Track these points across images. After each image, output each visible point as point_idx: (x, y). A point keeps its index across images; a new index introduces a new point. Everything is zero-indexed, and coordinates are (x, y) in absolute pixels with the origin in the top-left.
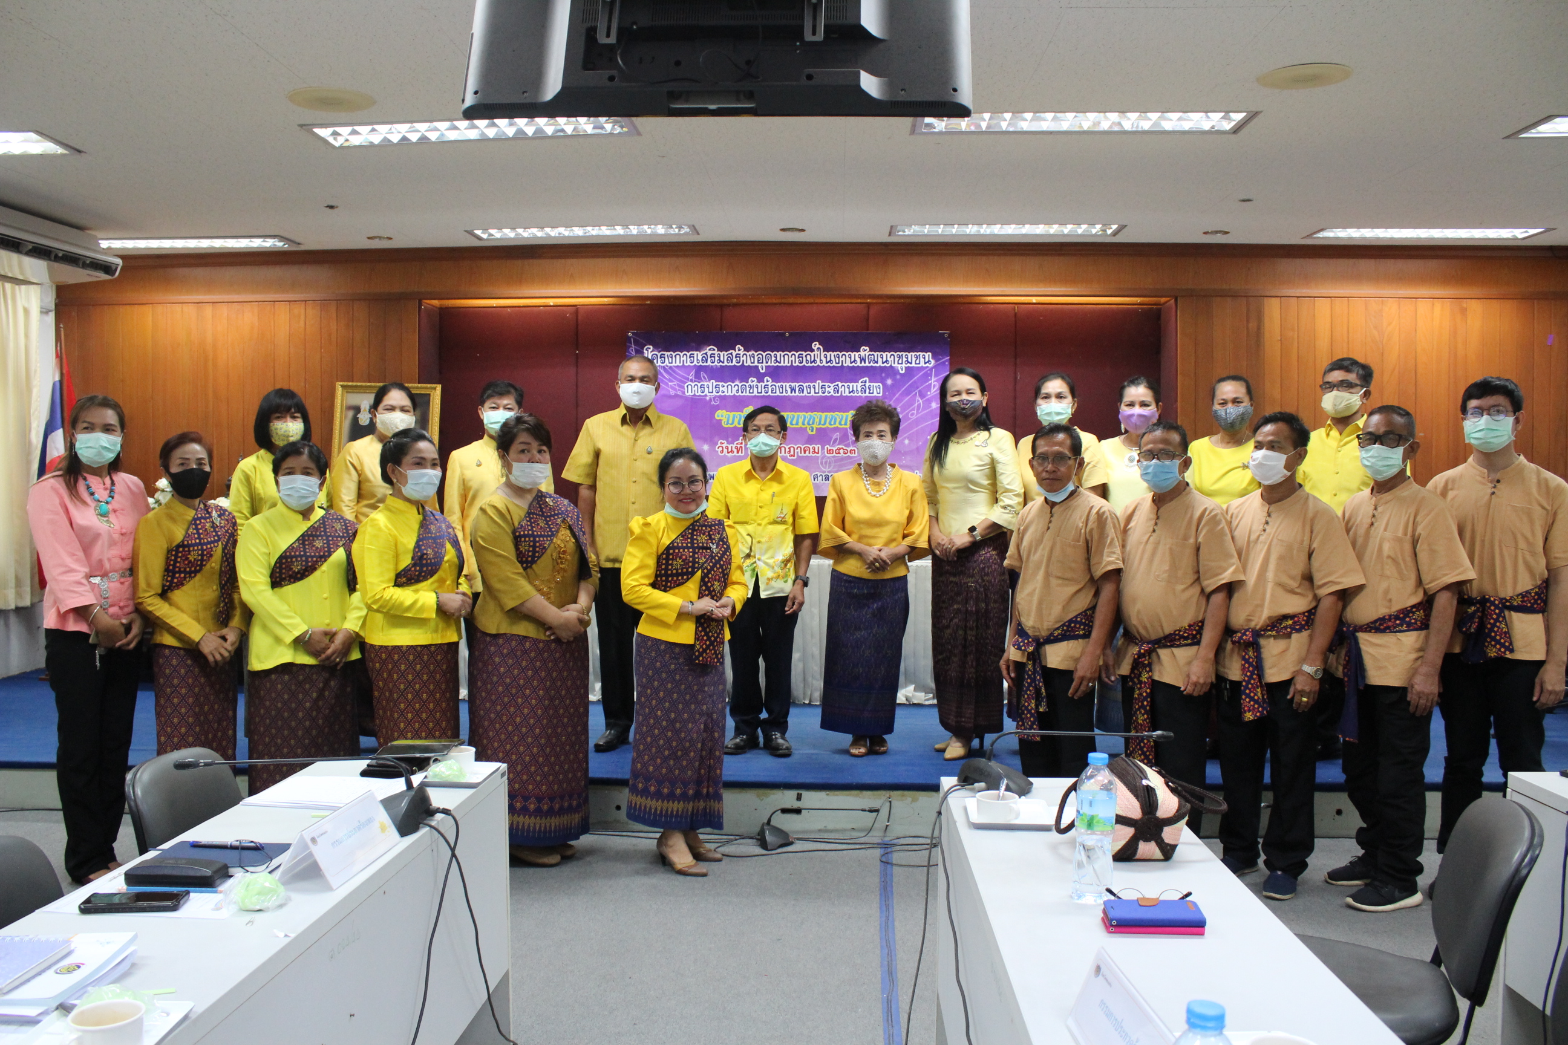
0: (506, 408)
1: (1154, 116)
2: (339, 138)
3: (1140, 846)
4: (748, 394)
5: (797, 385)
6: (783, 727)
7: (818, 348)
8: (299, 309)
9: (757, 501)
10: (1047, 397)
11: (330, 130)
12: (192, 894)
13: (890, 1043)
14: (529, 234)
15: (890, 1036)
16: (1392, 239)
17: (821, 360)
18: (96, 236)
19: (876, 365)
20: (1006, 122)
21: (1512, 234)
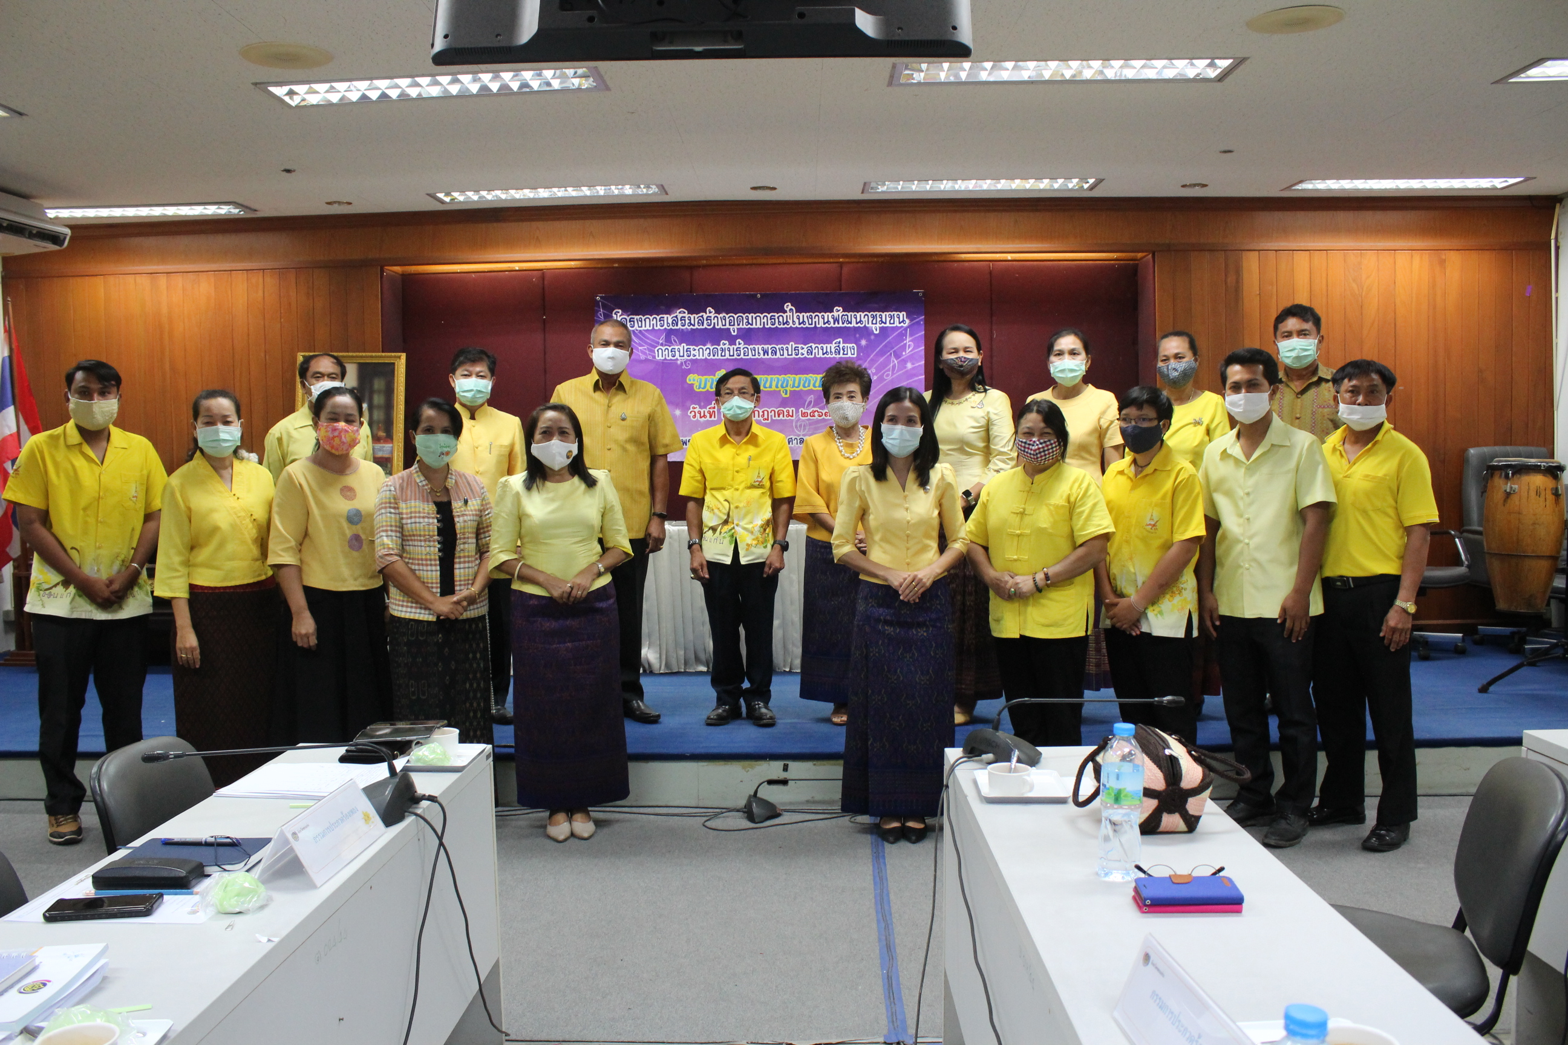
0: (478, 376)
1: (1138, 64)
2: (295, 97)
3: (1163, 818)
4: (720, 357)
5: (770, 347)
6: (765, 696)
7: (791, 309)
8: (257, 279)
9: (733, 465)
10: (1060, 353)
11: (286, 89)
12: (166, 897)
13: (893, 1022)
14: (493, 196)
15: (892, 1014)
16: (1371, 190)
17: (793, 321)
18: (42, 205)
19: (849, 325)
20: (986, 72)
21: (1492, 184)
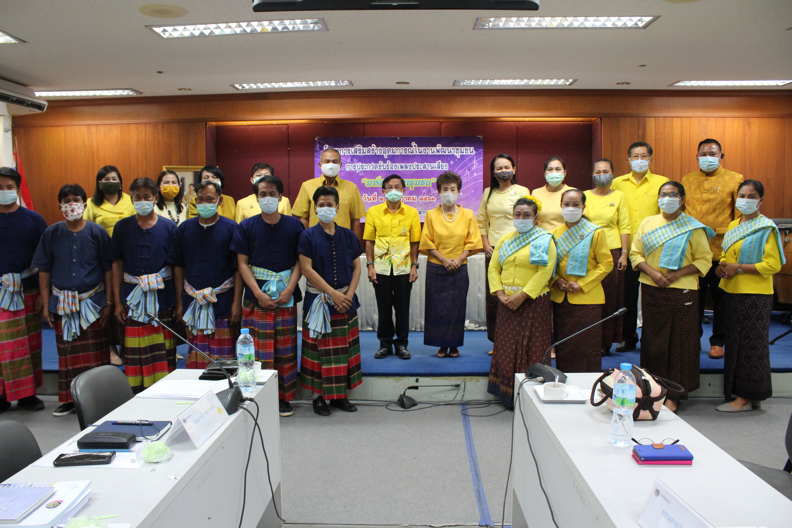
1: (603, 19)
2: (166, 33)
3: (641, 413)
4: (378, 170)
5: (404, 164)
6: (405, 343)
7: (415, 146)
8: (142, 128)
9: (391, 224)
10: (551, 169)
11: (162, 29)
12: (117, 453)
13: (483, 514)
14: (264, 86)
15: (482, 510)
17: (416, 151)
18: (33, 90)
19: (445, 154)
21: (776, 83)
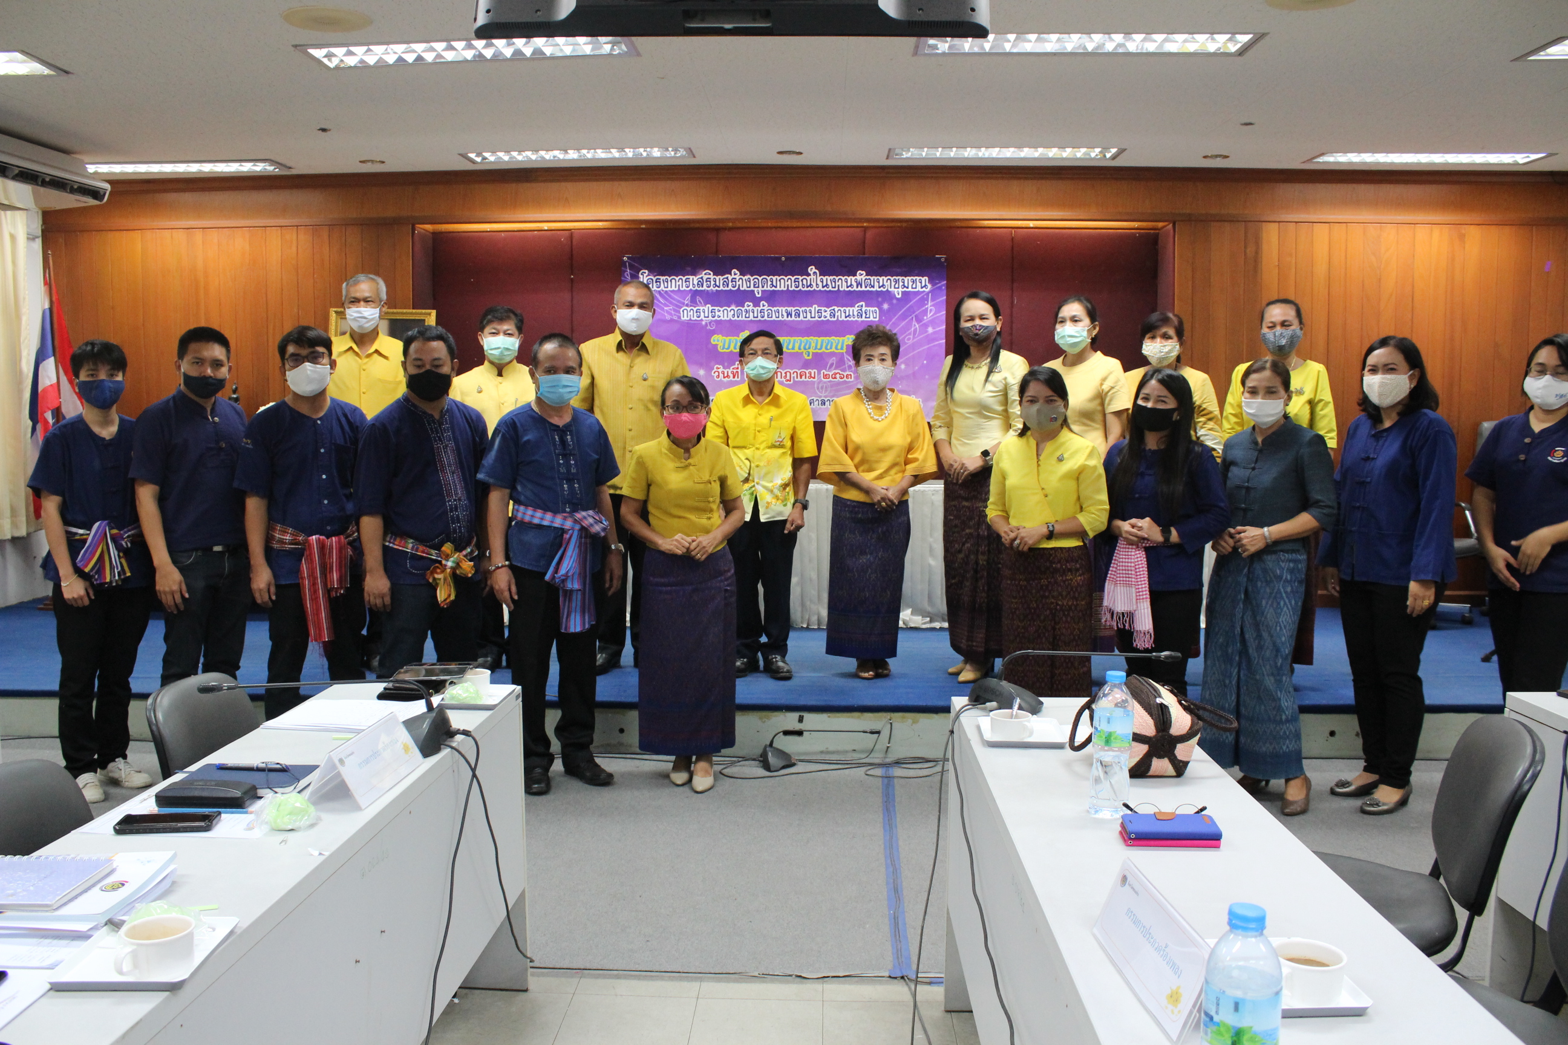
0: (506, 334)
1: (1159, 37)
2: (333, 59)
4: (744, 318)
5: (793, 309)
6: (782, 650)
7: (815, 273)
8: (291, 235)
9: (756, 425)
10: (1065, 321)
11: (324, 51)
12: (223, 815)
13: (898, 957)
14: (524, 157)
15: (898, 951)
16: (1392, 164)
17: (817, 284)
18: (84, 161)
19: (872, 289)
20: (1010, 43)
21: (1514, 159)
